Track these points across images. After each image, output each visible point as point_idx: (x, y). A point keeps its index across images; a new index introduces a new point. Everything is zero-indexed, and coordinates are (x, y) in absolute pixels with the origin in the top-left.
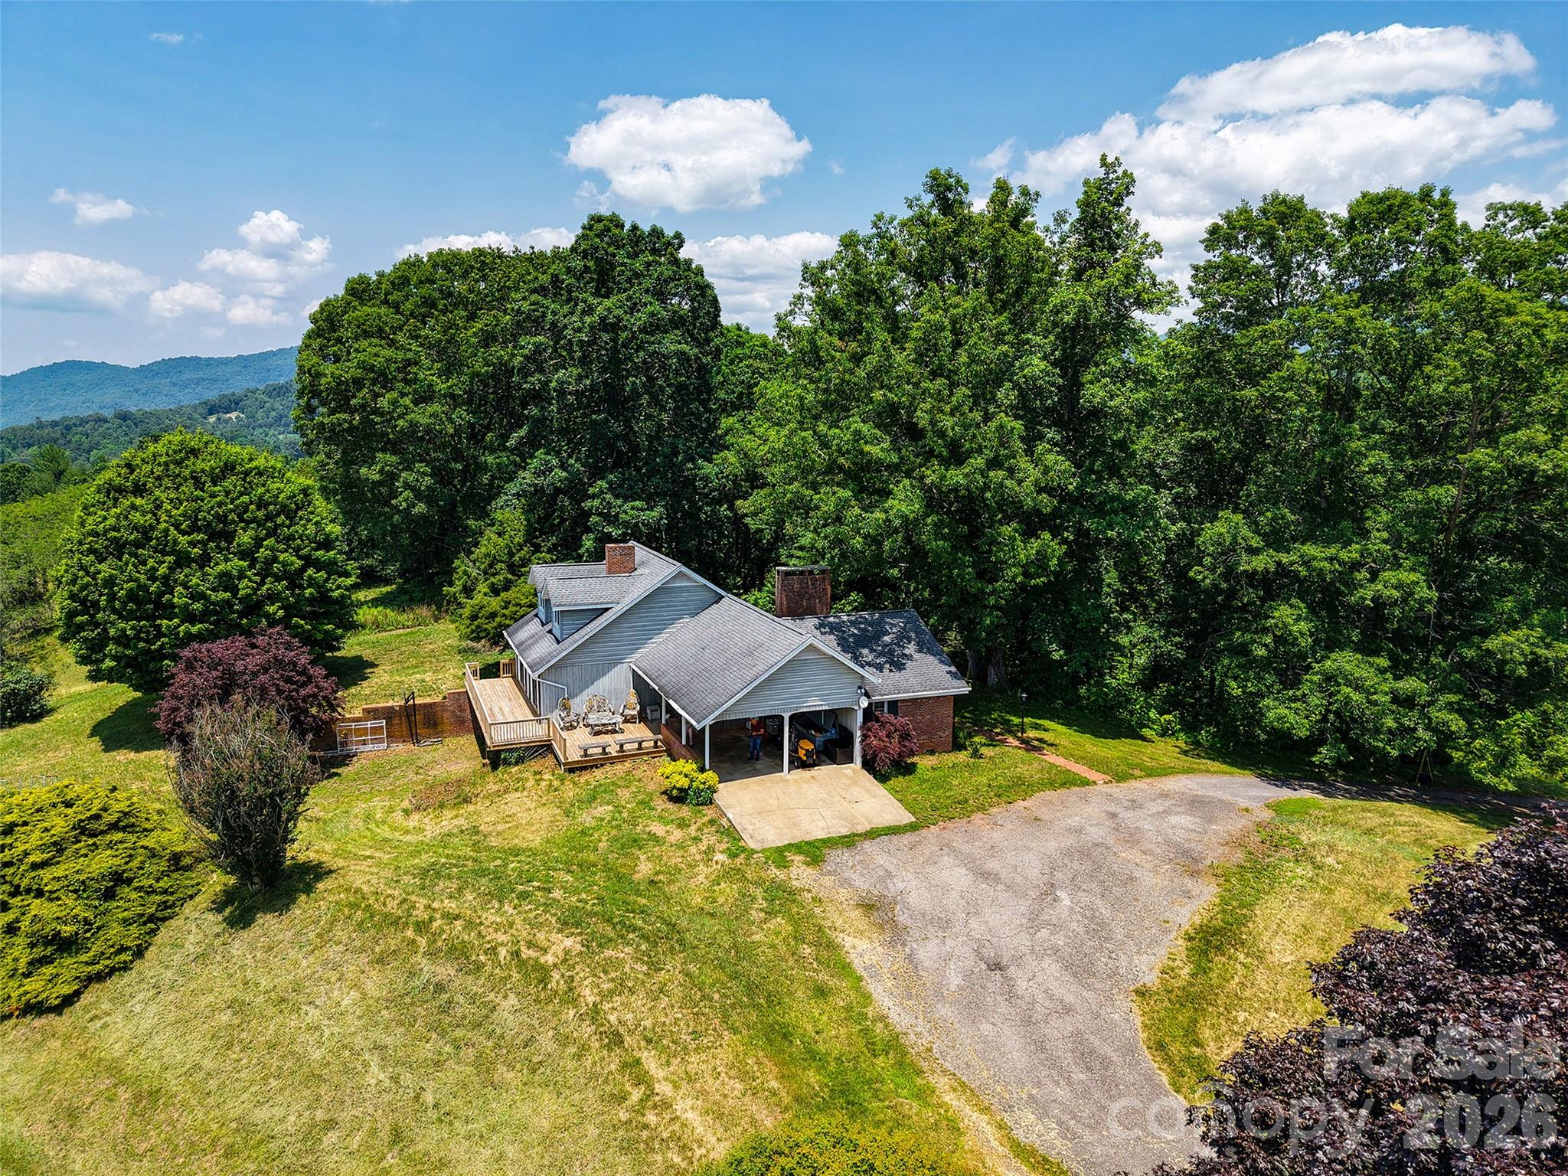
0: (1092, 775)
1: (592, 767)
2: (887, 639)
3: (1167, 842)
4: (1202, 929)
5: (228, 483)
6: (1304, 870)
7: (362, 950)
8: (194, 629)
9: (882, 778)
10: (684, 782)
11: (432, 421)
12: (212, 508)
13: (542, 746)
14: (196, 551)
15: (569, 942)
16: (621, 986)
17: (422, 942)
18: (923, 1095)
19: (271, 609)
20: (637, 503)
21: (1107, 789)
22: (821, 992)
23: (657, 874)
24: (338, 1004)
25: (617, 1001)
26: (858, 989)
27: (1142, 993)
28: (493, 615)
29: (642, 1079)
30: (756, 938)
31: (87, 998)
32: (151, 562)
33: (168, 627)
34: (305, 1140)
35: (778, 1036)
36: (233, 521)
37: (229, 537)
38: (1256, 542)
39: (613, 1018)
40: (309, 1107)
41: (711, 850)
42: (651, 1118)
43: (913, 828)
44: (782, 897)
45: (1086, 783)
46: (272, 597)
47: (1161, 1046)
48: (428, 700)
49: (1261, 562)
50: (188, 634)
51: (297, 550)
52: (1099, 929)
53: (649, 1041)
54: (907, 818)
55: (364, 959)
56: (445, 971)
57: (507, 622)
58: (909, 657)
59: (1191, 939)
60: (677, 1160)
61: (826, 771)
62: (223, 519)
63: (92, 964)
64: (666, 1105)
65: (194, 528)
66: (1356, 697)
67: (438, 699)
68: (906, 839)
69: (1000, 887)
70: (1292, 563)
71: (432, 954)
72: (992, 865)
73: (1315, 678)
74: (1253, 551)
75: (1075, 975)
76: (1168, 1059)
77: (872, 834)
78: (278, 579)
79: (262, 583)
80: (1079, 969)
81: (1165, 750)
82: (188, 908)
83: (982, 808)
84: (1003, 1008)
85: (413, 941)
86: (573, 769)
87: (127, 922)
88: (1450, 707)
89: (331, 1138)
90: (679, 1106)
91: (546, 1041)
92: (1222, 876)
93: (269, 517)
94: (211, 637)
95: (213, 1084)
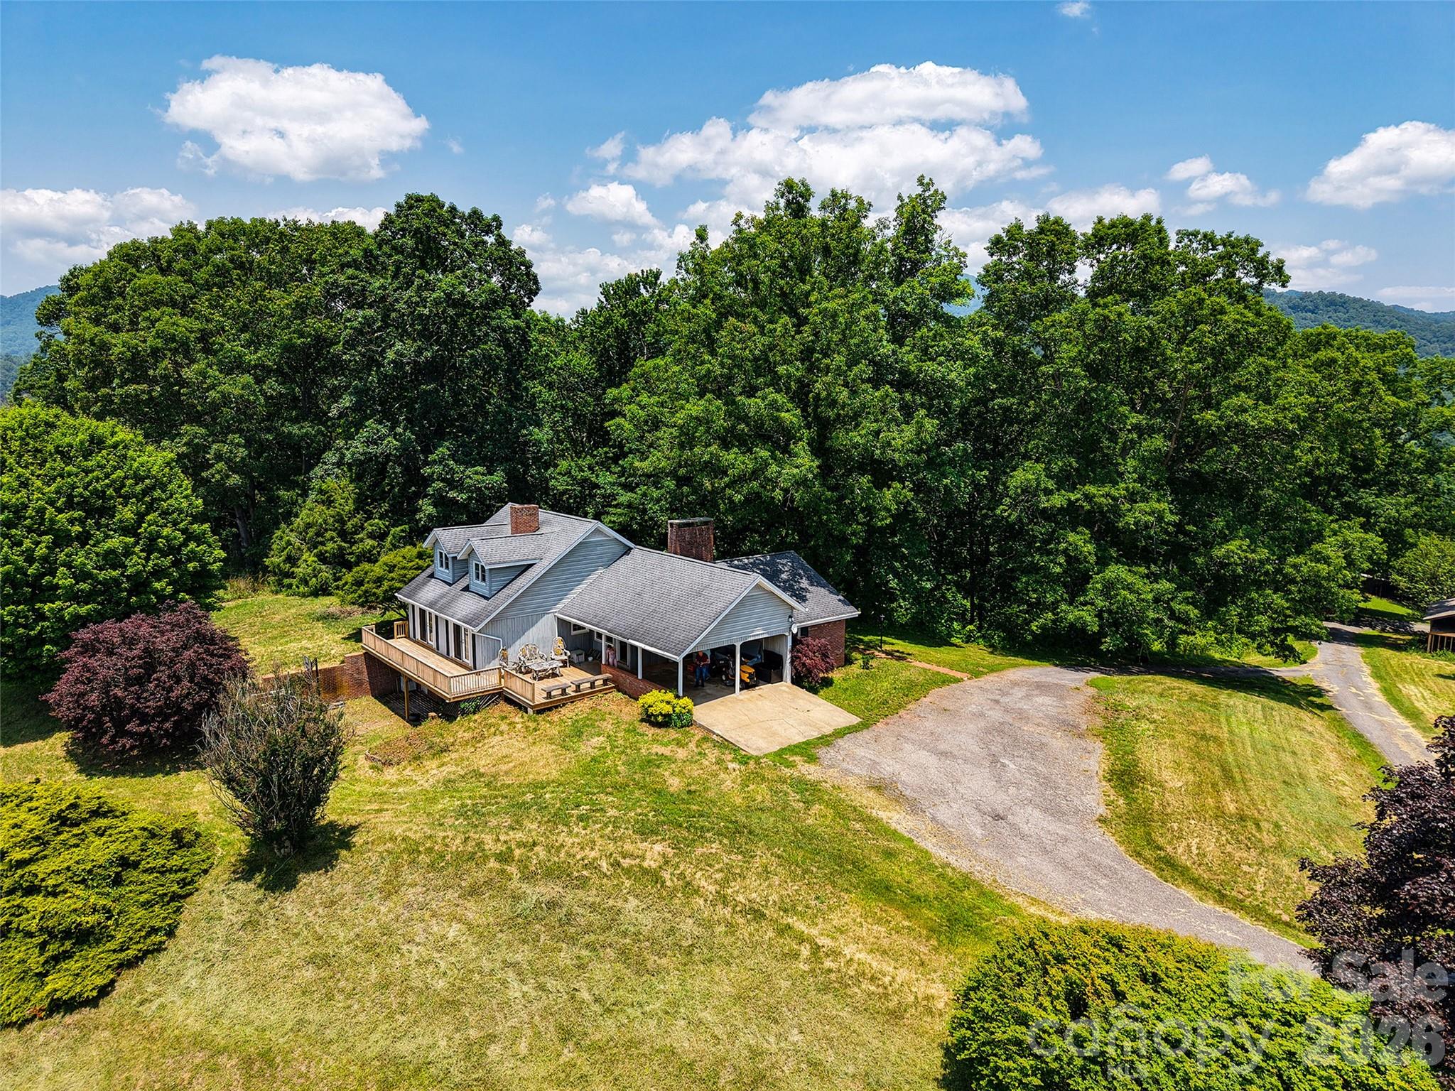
0: (959, 675)
1: (556, 707)
2: (784, 576)
3: (1047, 716)
4: (1112, 772)
5: (98, 458)
6: (1144, 725)
7: (447, 887)
8: (83, 610)
9: (814, 691)
10: (667, 709)
11: (246, 392)
12: (90, 483)
13: (494, 695)
14: (77, 528)
15: (658, 848)
16: (730, 875)
17: (512, 869)
18: (1013, 911)
19: (157, 585)
20: (479, 468)
21: (974, 682)
22: (889, 854)
23: (689, 785)
24: (444, 937)
25: (736, 885)
26: (915, 848)
27: (1102, 820)
28: (379, 581)
29: (801, 939)
30: (810, 821)
31: (124, 985)
32: (27, 543)
33: (51, 610)
34: (468, 1057)
35: (882, 889)
36: (111, 497)
37: (110, 512)
38: (1051, 485)
39: (741, 898)
40: (457, 1030)
41: (719, 762)
42: (828, 964)
43: (864, 726)
44: (810, 791)
45: (958, 681)
46: (158, 573)
47: (1139, 855)
48: (326, 666)
49: (1058, 500)
50: (76, 617)
51: (175, 523)
52: (1047, 782)
53: (785, 911)
54: (855, 720)
55: (452, 895)
56: (548, 890)
57: (398, 585)
58: (806, 590)
59: (1110, 780)
60: (873, 988)
61: (765, 688)
62: (101, 495)
63: (121, 950)
64: (835, 954)
65: (70, 505)
66: (1131, 597)
67: (337, 664)
68: (866, 735)
69: (960, 761)
70: (1077, 500)
71: (528, 877)
72: (942, 746)
73: (1099, 586)
74: (1048, 492)
75: (1052, 815)
76: (1146, 861)
77: (840, 733)
78: (164, 555)
79: (147, 559)
80: (1054, 811)
81: (977, 653)
82: (206, 883)
83: (900, 706)
84: (1023, 845)
85: (503, 871)
86: (541, 710)
87: (147, 905)
88: (1187, 601)
89: (494, 1051)
90: (847, 951)
91: (687, 926)
92: (1101, 735)
93: (146, 492)
94: (99, 617)
95: (331, 1033)
